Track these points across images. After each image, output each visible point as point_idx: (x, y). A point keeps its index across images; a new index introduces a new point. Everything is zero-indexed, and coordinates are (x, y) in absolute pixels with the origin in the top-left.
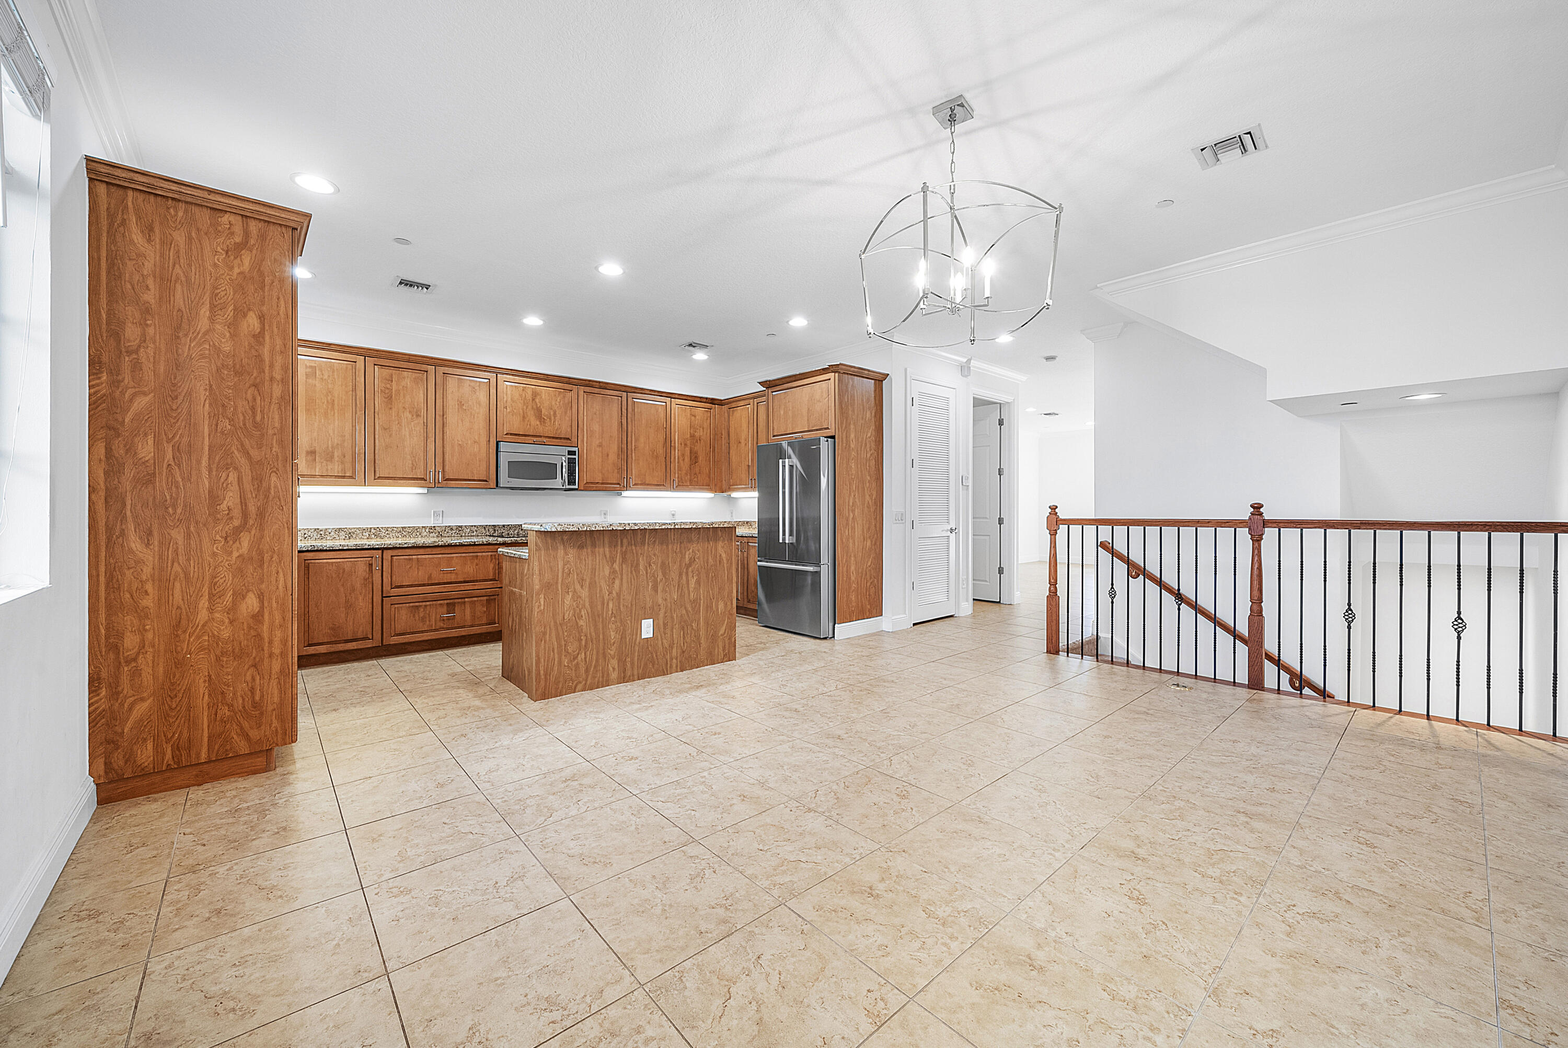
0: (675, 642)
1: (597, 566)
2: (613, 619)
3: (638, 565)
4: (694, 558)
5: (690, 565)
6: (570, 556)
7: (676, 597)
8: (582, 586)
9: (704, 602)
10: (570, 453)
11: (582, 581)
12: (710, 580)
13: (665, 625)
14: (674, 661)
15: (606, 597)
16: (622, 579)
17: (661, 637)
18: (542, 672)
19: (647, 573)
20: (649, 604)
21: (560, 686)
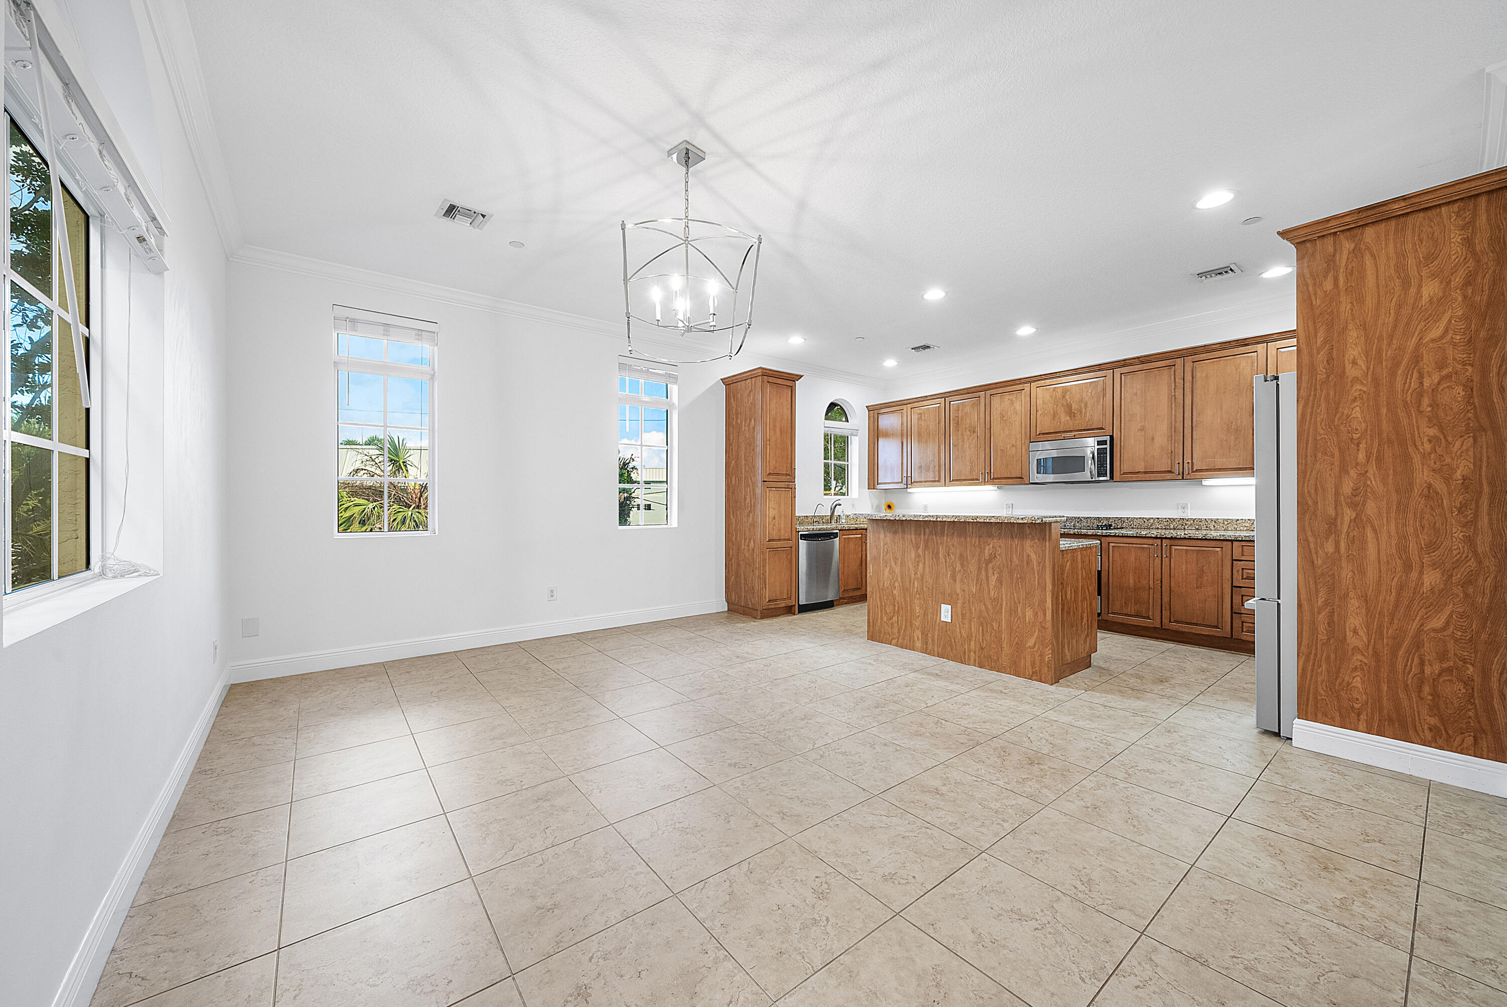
0: (974, 635)
1: (906, 550)
2: (918, 596)
3: (938, 553)
4: (995, 554)
5: (990, 561)
6: (888, 539)
7: (974, 591)
8: (896, 564)
9: (1006, 604)
10: (1099, 443)
11: (896, 559)
12: (1014, 581)
13: (963, 615)
14: (972, 653)
15: (913, 576)
16: (924, 564)
17: (960, 627)
18: (871, 620)
19: (946, 562)
20: (948, 591)
21: (882, 635)
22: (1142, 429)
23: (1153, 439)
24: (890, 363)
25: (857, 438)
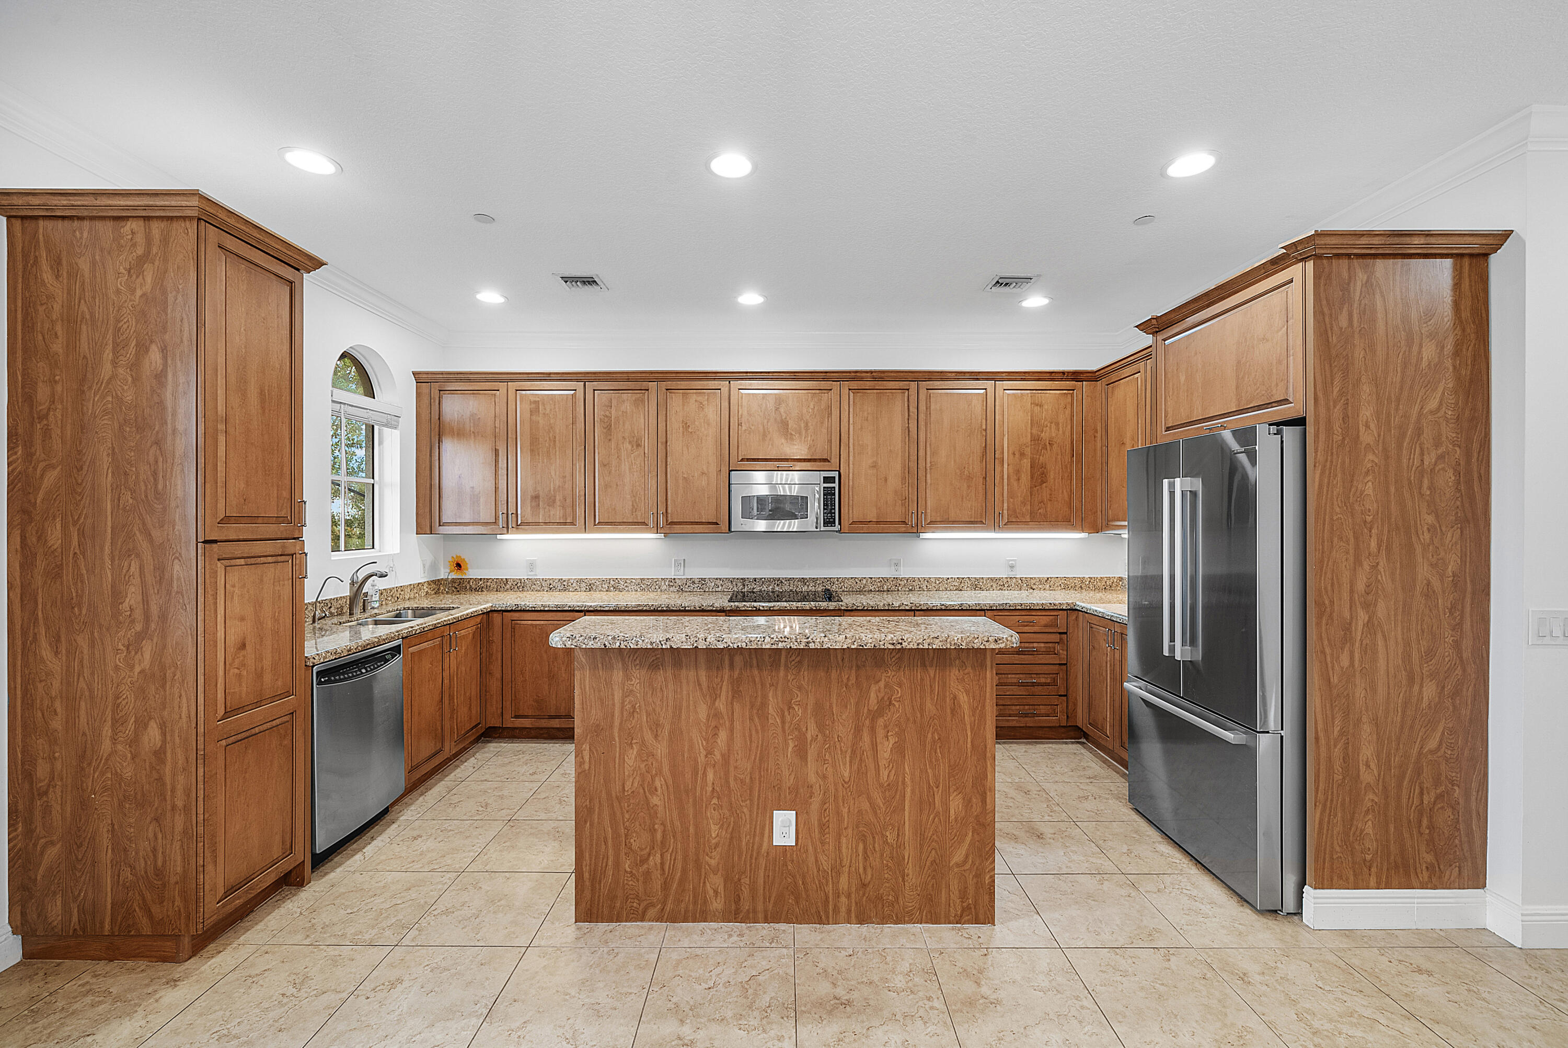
0: (846, 862)
1: (684, 704)
2: (715, 801)
3: (764, 705)
4: (890, 699)
5: (880, 712)
6: (635, 681)
7: (846, 774)
8: (656, 736)
9: (913, 791)
10: (826, 480)
11: (656, 727)
12: (928, 747)
13: (823, 827)
14: (843, 899)
15: (701, 759)
16: (732, 730)
17: (815, 849)
18: (586, 875)
19: (783, 722)
20: (789, 781)
21: (618, 905)
22: (874, 466)
23: (886, 480)
24: (490, 297)
25: (396, 433)
